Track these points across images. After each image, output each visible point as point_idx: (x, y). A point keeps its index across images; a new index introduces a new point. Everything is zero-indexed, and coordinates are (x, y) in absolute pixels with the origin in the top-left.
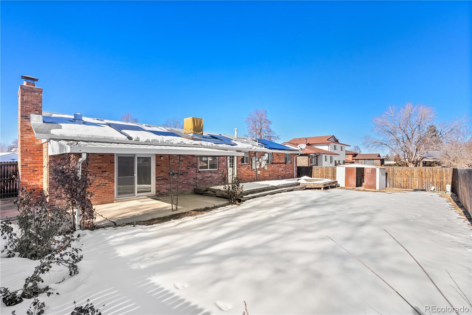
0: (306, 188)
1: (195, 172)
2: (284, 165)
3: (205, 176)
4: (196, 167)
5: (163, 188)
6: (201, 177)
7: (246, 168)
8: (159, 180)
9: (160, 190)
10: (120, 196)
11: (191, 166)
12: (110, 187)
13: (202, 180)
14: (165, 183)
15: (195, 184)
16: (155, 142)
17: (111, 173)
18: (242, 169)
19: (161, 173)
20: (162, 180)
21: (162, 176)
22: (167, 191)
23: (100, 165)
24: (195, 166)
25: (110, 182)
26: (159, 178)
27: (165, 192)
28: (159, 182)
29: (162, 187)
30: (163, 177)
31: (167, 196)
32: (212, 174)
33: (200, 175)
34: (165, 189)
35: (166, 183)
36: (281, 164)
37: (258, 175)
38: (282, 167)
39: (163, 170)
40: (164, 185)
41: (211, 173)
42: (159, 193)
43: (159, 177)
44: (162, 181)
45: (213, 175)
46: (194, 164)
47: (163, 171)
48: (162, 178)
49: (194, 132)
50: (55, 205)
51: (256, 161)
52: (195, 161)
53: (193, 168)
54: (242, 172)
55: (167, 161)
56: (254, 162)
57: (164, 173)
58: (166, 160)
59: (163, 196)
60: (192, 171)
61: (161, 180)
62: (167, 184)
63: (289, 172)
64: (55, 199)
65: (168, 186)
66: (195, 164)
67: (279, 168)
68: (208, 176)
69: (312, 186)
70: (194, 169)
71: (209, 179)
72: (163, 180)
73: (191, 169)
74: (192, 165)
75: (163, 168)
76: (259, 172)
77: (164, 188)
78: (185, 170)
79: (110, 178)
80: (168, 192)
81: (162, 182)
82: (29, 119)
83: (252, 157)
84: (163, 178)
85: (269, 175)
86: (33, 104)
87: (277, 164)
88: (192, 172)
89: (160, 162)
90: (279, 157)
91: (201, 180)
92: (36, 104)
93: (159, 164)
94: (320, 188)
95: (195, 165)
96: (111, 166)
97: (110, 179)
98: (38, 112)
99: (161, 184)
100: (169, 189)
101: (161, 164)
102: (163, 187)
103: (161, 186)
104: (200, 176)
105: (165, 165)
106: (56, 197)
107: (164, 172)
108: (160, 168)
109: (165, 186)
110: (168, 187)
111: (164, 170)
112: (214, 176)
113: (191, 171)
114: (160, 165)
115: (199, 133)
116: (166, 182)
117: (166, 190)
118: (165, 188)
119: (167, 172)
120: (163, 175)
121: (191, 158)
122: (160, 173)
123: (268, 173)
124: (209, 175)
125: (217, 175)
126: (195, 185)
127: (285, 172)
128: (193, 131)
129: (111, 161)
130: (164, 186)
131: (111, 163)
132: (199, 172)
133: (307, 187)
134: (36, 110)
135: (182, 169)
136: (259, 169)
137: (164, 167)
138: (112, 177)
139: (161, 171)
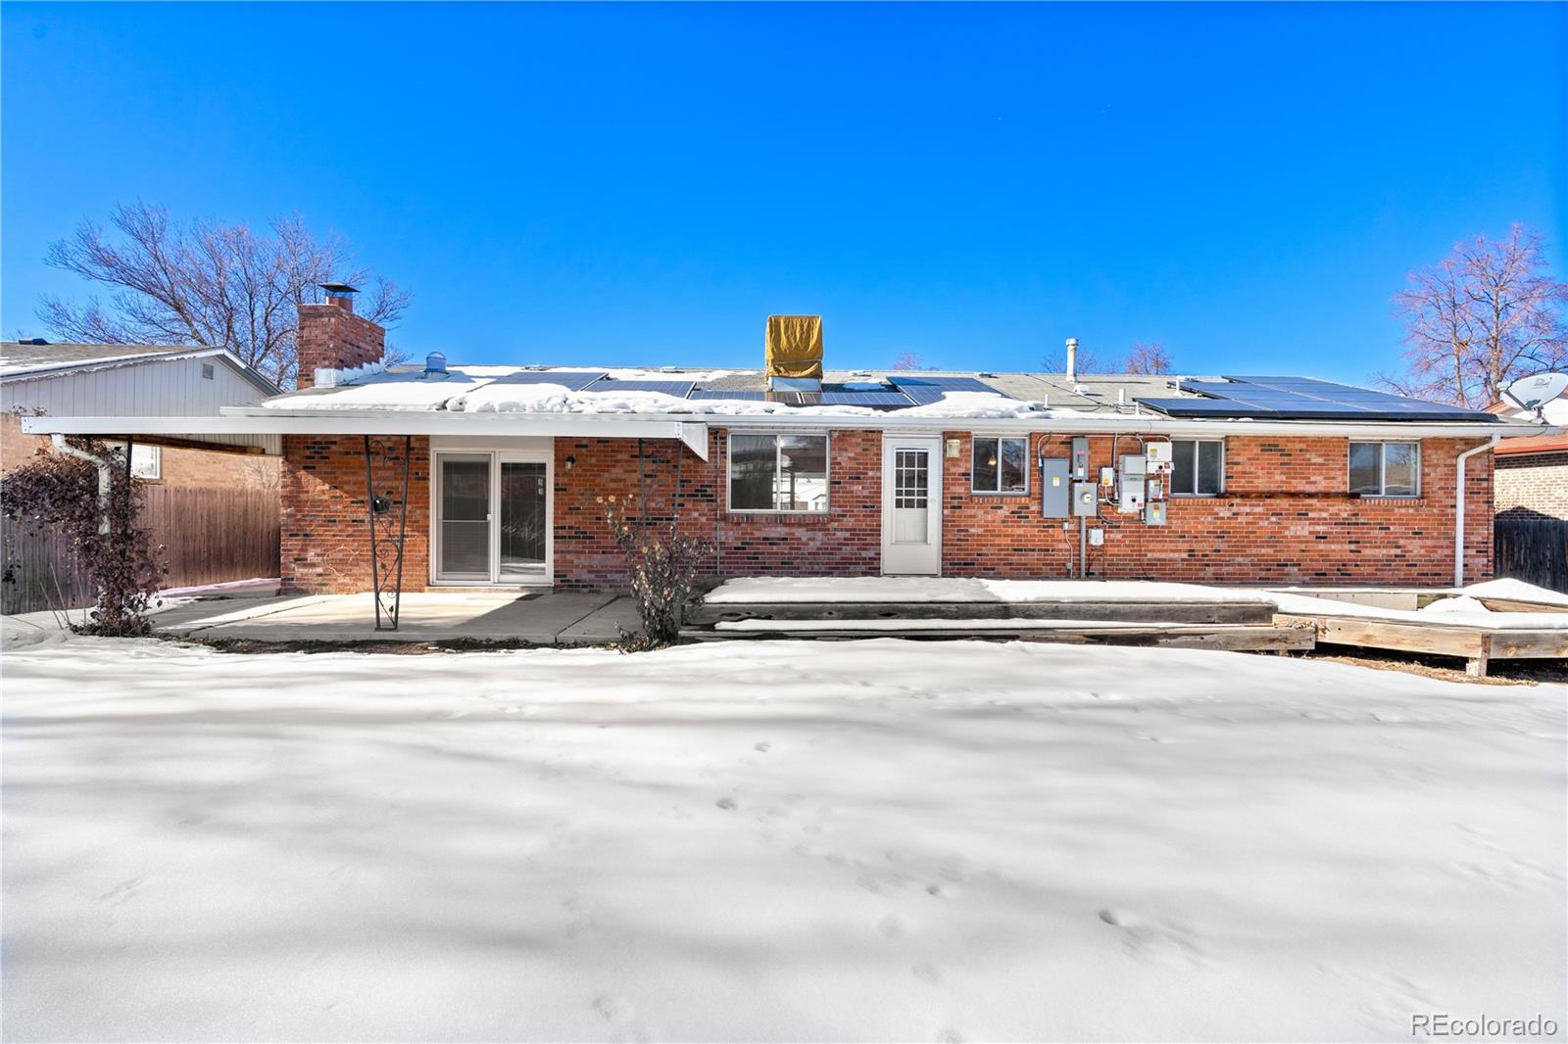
0: (1318, 644)
1: (708, 519)
2: (1344, 509)
3: (757, 534)
4: (714, 498)
5: (578, 566)
6: (737, 539)
7: (1005, 511)
8: (565, 537)
9: (567, 571)
10: (445, 577)
11: (693, 496)
12: (414, 545)
13: (744, 549)
14: (584, 547)
15: (710, 563)
16: (511, 411)
17: (416, 507)
18: (974, 516)
19: (572, 514)
20: (574, 537)
21: (573, 524)
22: (592, 576)
23: (390, 484)
24: (705, 496)
25: (416, 533)
26: (561, 533)
27: (585, 581)
28: (563, 543)
29: (572, 562)
30: (578, 528)
31: (590, 592)
32: (793, 530)
33: (732, 529)
34: (586, 571)
35: (587, 551)
36: (1314, 501)
37: (1091, 548)
38: (1311, 515)
39: (577, 506)
40: (582, 556)
41: (786, 525)
42: (562, 581)
43: (564, 528)
44: (574, 541)
45: (797, 535)
46: (702, 486)
47: (579, 509)
48: (573, 531)
49: (776, 370)
50: (292, 579)
51: (1073, 481)
52: (707, 477)
53: (697, 501)
54: (972, 530)
55: (591, 475)
56: (1056, 482)
57: (581, 517)
58: (588, 470)
59: (578, 592)
60: (696, 515)
61: (570, 537)
62: (589, 552)
63: (1398, 552)
64: (293, 565)
65: (597, 560)
66: (710, 486)
67: (1285, 523)
68: (772, 535)
69: (1369, 637)
70: (704, 505)
71: (774, 547)
72: (579, 538)
73: (689, 505)
74: (697, 491)
75: (579, 500)
76: (1097, 537)
77: (582, 565)
78: (663, 510)
79: (415, 522)
80: (593, 581)
81: (573, 545)
82: (312, 380)
83: (1043, 458)
84: (576, 533)
85: (1185, 555)
86: (319, 345)
87: (1268, 501)
88: (696, 519)
89: (566, 480)
90: (1286, 459)
91: (736, 548)
92: (325, 344)
93: (562, 484)
94: (1458, 663)
95: (709, 491)
96: (417, 488)
97: (415, 525)
98: (327, 363)
99: (569, 552)
100: (599, 571)
101: (568, 485)
102: (575, 562)
103: (568, 556)
104: (731, 533)
105: (586, 490)
106: (296, 560)
107: (582, 514)
108: (567, 498)
109: (583, 560)
110: (595, 563)
111: (582, 504)
112: (804, 539)
113: (688, 515)
114: (565, 490)
115: (799, 374)
116: (587, 548)
117: (589, 572)
118: (584, 567)
119: (591, 514)
120: (576, 523)
121: (689, 466)
122: (566, 513)
123: (1186, 546)
124: (780, 531)
125: (819, 535)
126: (708, 568)
127: (1353, 547)
128: (772, 369)
129: (417, 474)
130: (579, 558)
131: (419, 479)
132: (725, 518)
133: (1330, 638)
134: (324, 359)
135: (653, 505)
136: (1099, 520)
137: (582, 494)
138: (420, 518)
139: (570, 509)
